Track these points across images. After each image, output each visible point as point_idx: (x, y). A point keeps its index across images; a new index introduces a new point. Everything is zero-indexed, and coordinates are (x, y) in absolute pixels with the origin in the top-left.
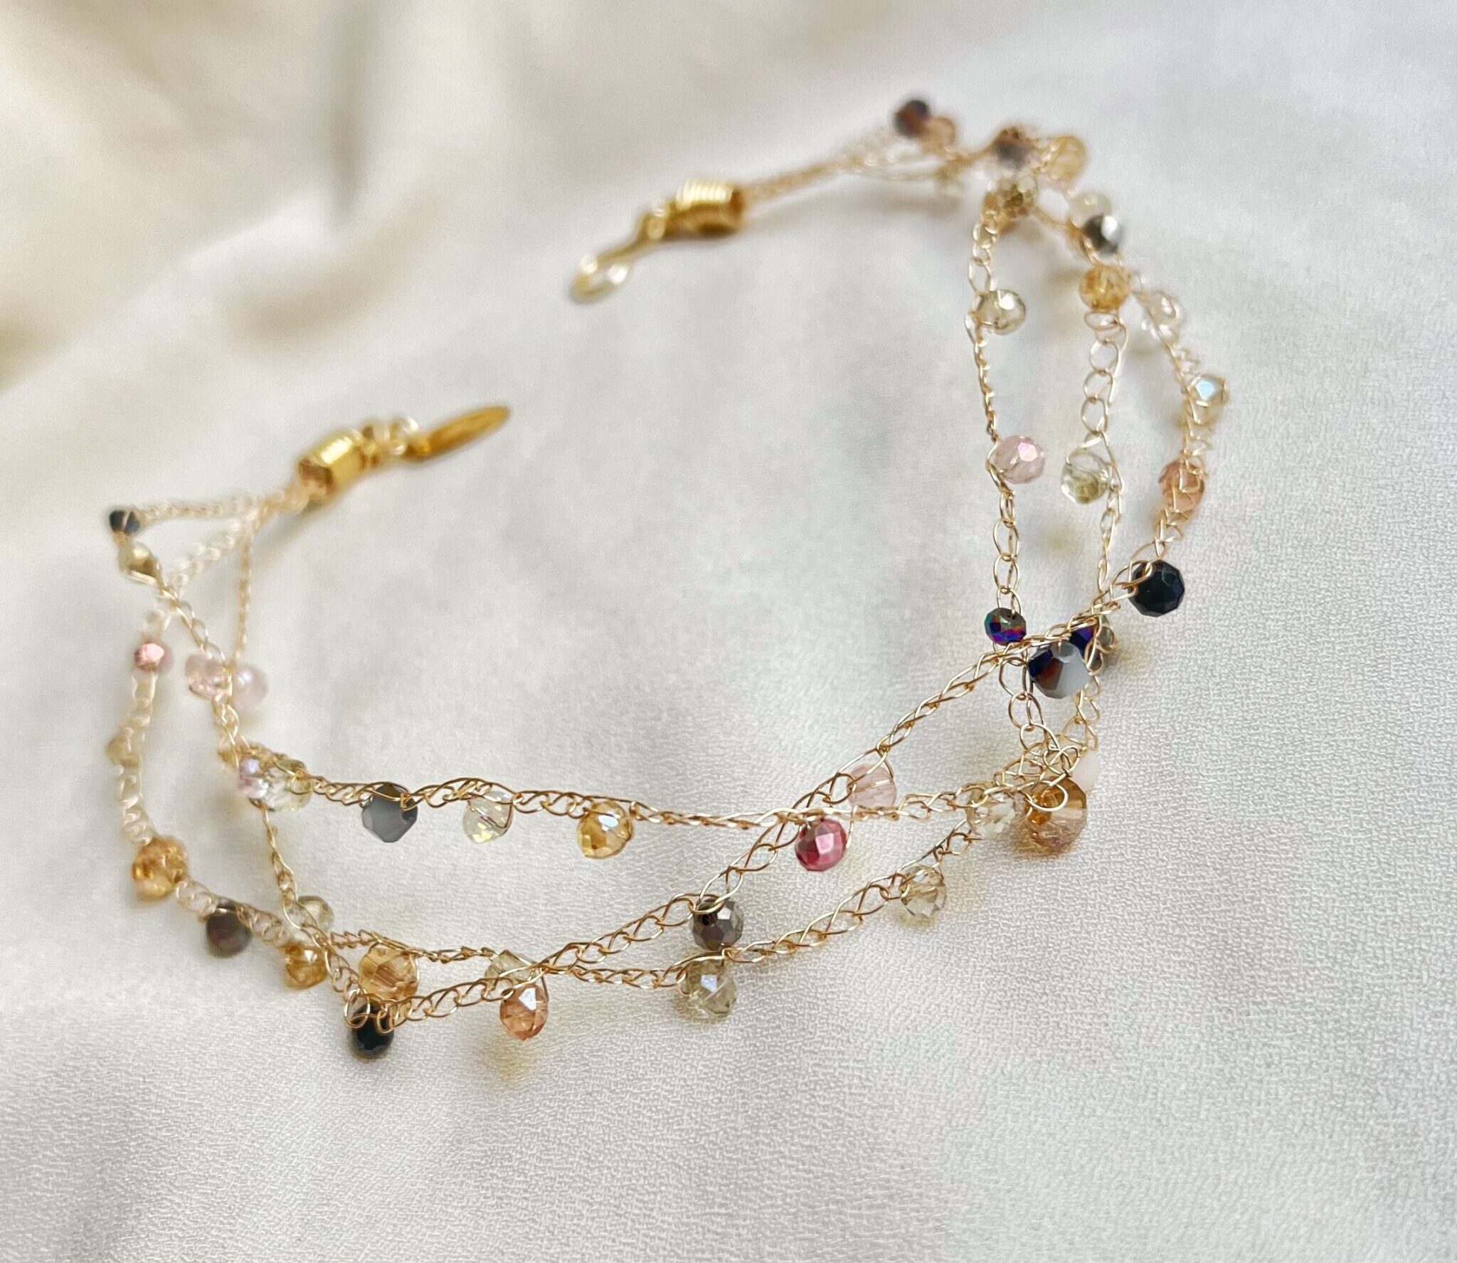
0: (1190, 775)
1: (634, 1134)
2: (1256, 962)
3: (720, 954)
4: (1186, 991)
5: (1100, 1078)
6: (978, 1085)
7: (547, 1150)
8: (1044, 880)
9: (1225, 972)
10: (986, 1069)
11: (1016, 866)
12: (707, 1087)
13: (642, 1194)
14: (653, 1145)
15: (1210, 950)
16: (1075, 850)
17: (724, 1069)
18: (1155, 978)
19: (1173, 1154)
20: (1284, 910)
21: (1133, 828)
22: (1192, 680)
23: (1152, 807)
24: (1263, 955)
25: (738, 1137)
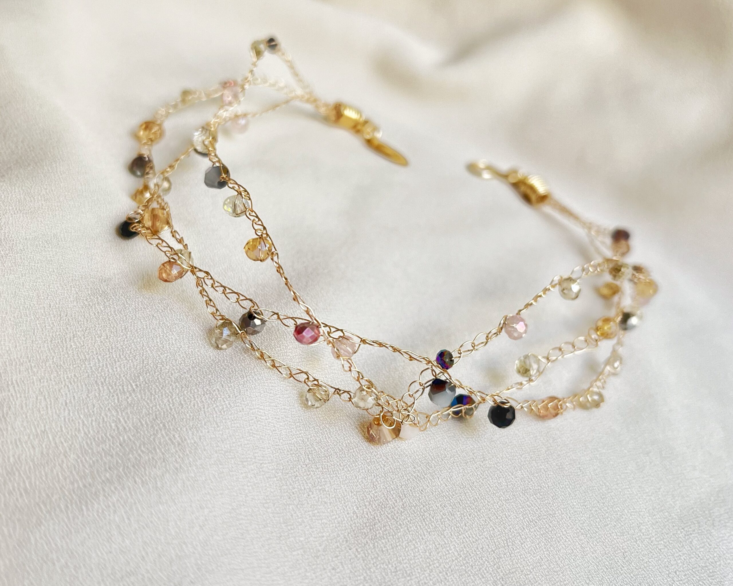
0: (436, 474)
1: (146, 340)
2: (375, 541)
3: (241, 331)
4: (344, 520)
5: (284, 504)
6: (250, 456)
7: (120, 312)
8: (354, 442)
9: (362, 531)
10: (259, 456)
11: (352, 429)
12: (183, 357)
13: (123, 355)
14: (146, 349)
15: (368, 520)
16: (374, 447)
17: (195, 359)
18: (341, 505)
19: (269, 548)
20: (404, 540)
21: (399, 464)
22: (475, 455)
23: (412, 467)
24: (379, 542)
25: (169, 377)
